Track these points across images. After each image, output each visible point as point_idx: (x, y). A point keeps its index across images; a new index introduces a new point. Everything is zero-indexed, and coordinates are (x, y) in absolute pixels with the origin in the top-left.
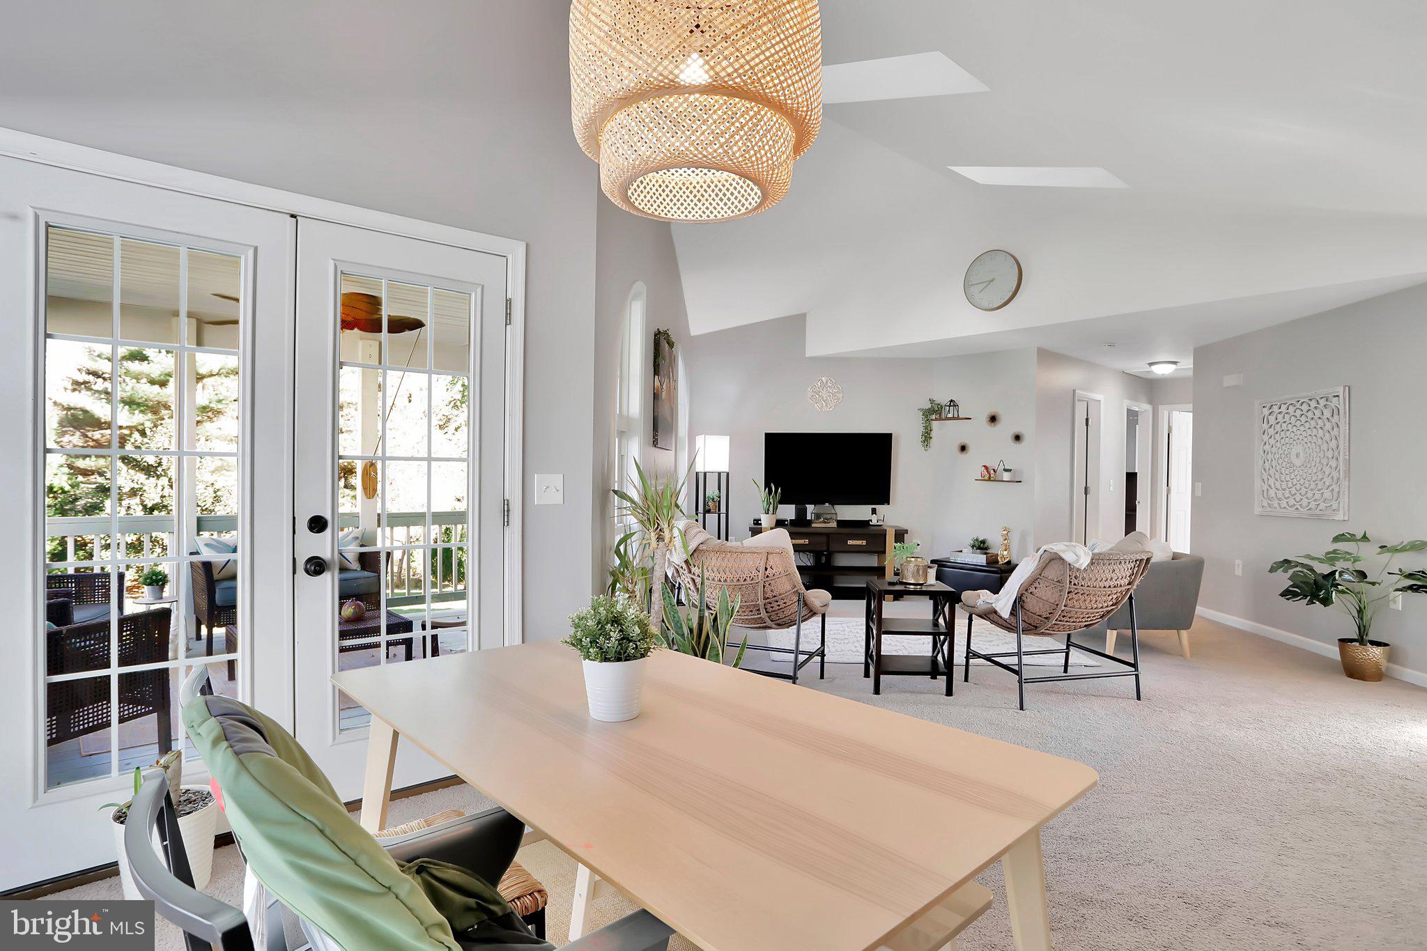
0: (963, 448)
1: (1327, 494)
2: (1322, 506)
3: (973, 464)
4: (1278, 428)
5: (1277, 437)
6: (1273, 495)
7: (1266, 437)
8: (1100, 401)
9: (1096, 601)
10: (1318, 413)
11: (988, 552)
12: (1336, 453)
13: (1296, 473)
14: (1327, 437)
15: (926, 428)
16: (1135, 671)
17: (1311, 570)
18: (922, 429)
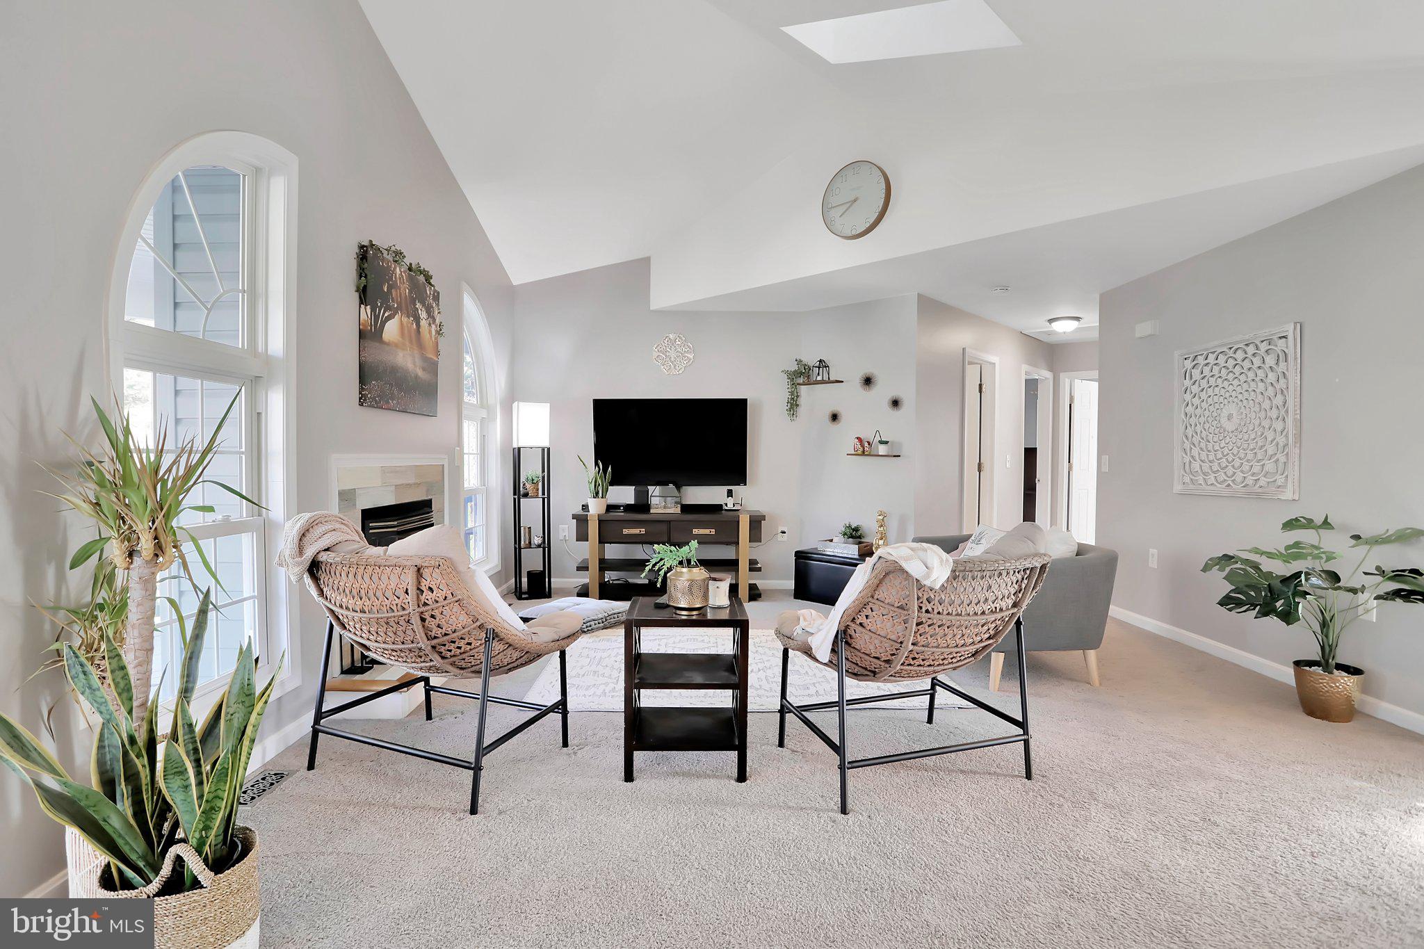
0: (835, 417)
1: (1270, 466)
2: (1263, 482)
3: (846, 436)
4: (1204, 383)
5: (1204, 395)
6: (1198, 469)
7: (1188, 397)
8: (994, 364)
9: (963, 635)
10: (1257, 362)
11: (863, 540)
12: (1283, 412)
13: (1228, 439)
14: (1271, 391)
15: (792, 393)
16: (1024, 734)
17: (1256, 567)
18: (787, 395)
